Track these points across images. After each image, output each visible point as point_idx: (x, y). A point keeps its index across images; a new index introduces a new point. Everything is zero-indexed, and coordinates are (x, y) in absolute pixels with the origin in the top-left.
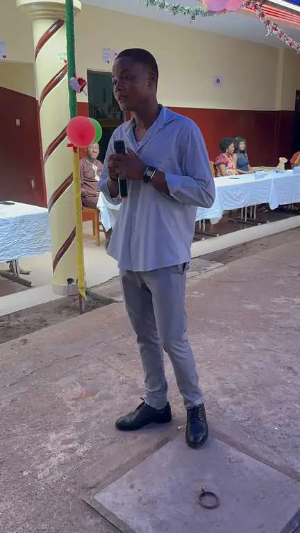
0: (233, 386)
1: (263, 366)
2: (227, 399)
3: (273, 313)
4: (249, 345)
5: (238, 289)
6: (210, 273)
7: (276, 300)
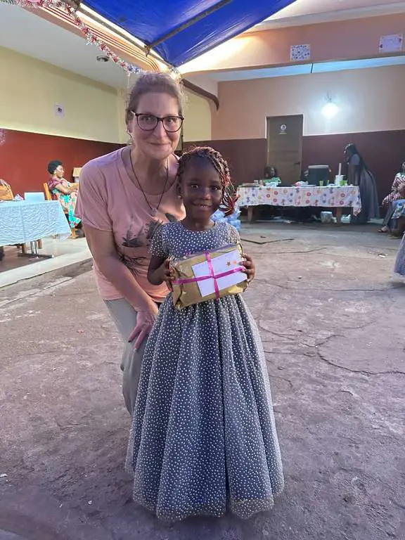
0: (53, 426)
1: (99, 385)
2: (40, 448)
4: (84, 363)
6: (53, 289)
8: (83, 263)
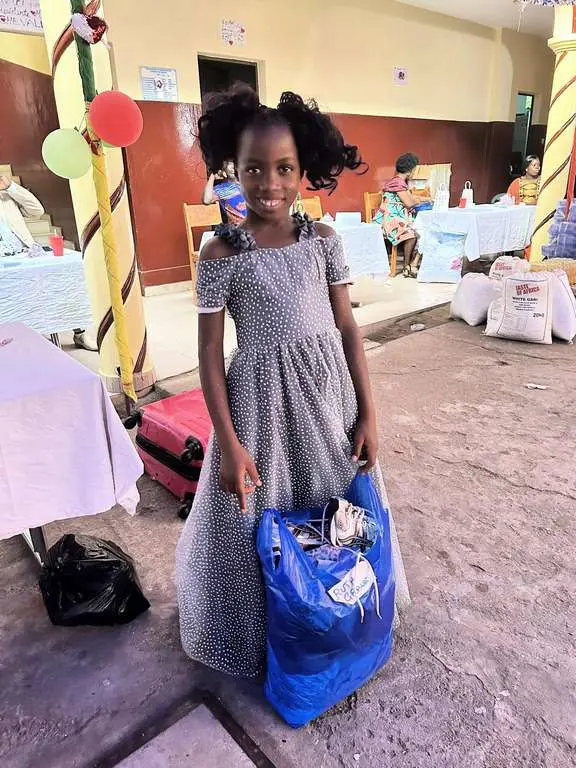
3: (437, 432)
5: (390, 387)
7: (447, 410)
8: (400, 320)
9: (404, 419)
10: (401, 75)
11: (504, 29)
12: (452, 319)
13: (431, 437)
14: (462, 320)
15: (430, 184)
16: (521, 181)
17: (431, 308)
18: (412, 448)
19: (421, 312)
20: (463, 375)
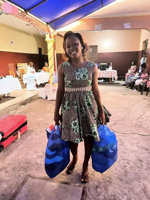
3: (48, 120)
5: (33, 114)
6: (21, 110)
7: (48, 115)
8: (27, 100)
9: (40, 119)
10: (12, 42)
11: (33, 34)
12: (39, 98)
13: (47, 121)
14: (42, 98)
15: (24, 68)
16: (44, 67)
17: (33, 96)
18: (45, 124)
19: (31, 97)
20: (47, 109)
